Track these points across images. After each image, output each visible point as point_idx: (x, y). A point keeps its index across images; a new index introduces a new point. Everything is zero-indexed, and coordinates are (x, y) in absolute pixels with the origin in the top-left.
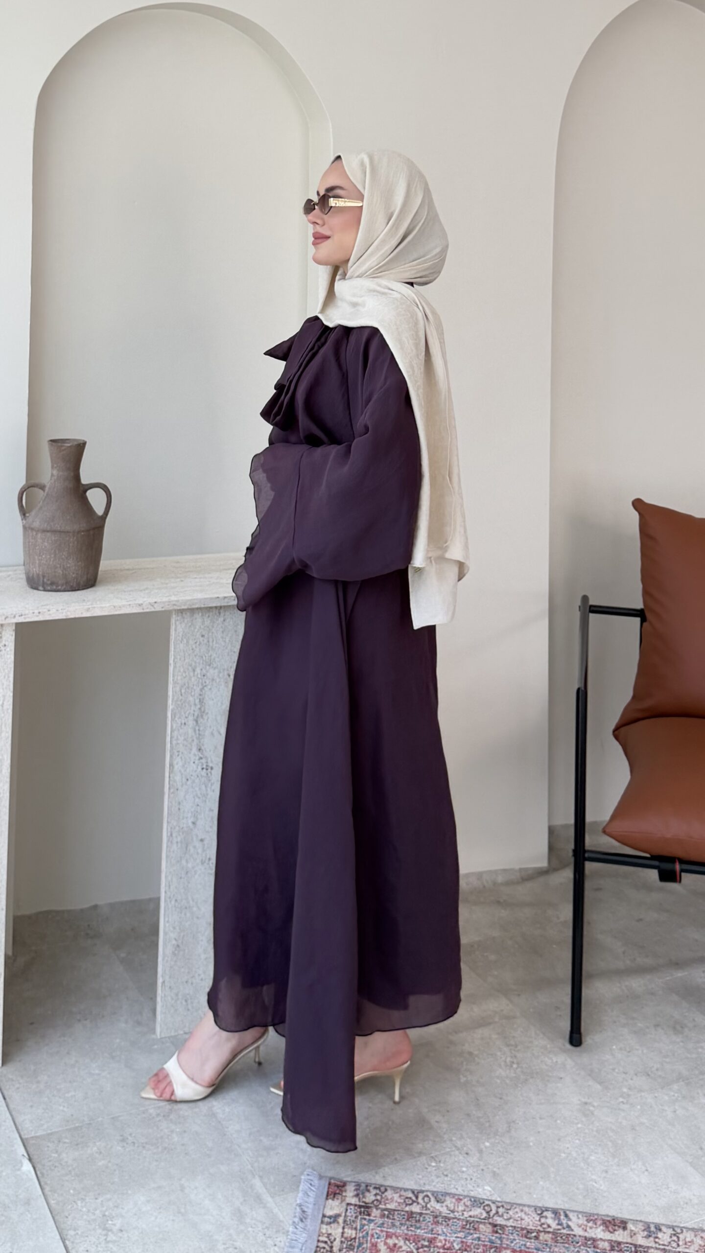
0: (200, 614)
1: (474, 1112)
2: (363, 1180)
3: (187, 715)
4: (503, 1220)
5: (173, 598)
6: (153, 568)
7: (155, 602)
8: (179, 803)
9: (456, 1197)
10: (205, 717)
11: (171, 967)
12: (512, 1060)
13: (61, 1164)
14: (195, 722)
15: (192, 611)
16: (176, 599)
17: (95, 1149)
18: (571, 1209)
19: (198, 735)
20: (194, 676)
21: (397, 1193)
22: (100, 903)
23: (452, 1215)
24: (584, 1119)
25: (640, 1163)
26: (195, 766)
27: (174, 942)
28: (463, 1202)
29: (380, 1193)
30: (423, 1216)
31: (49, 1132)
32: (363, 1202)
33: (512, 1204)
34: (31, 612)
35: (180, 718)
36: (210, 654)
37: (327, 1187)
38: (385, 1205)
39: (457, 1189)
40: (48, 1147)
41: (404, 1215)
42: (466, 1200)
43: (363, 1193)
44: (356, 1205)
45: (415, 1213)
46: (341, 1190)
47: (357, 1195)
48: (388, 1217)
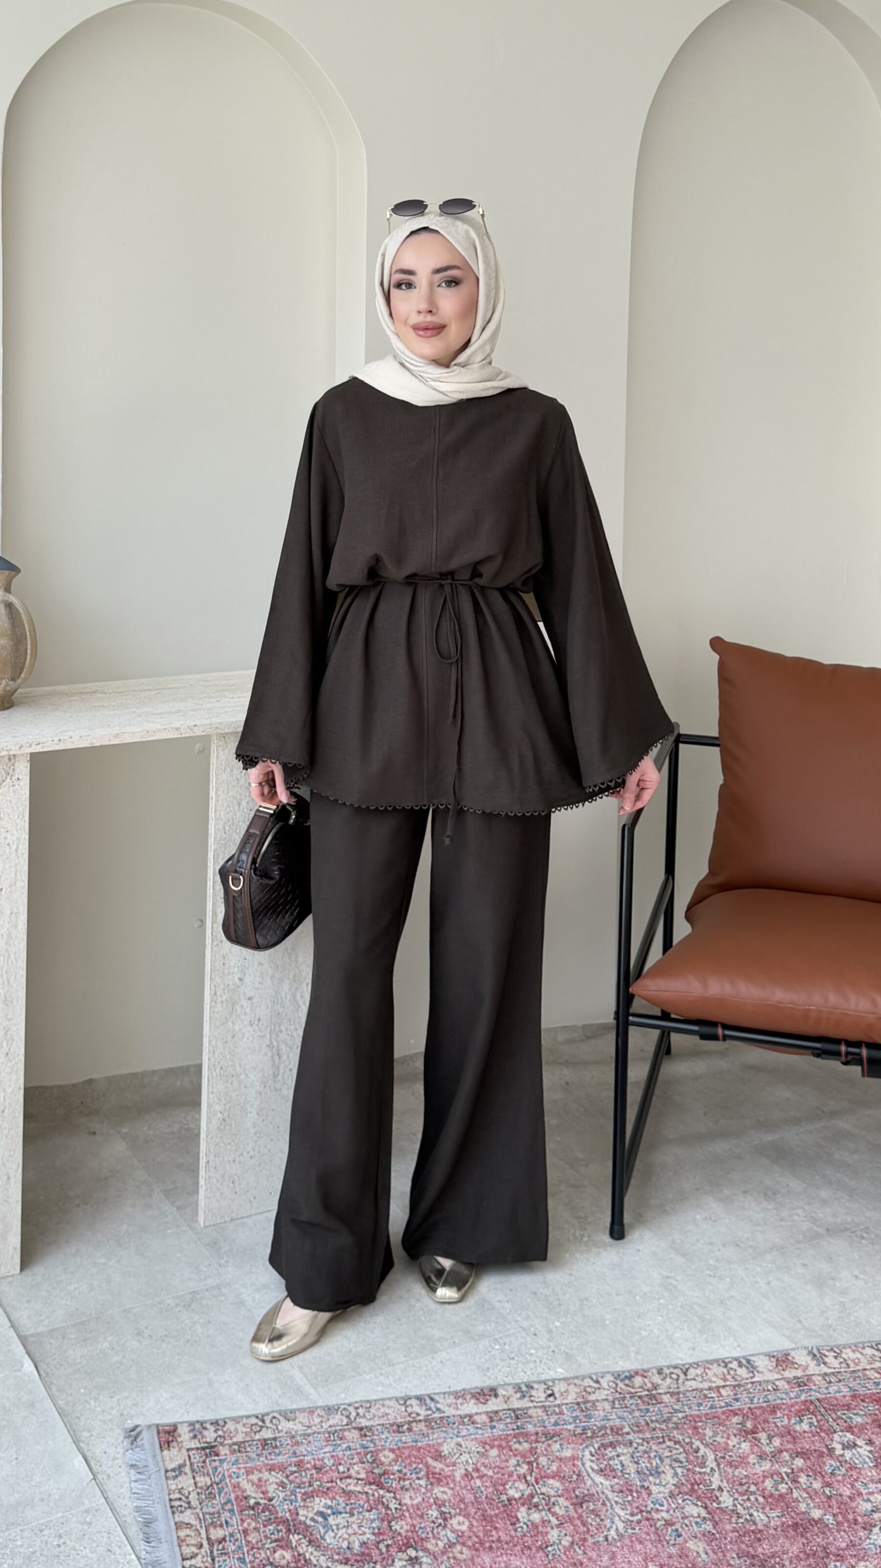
5: (215, 720)
18: (436, 1391)
22: (96, 1076)
23: (310, 1431)
29: (220, 1428)
30: (279, 1440)
32: (205, 1443)
38: (231, 1439)
41: (257, 1444)
43: (201, 1433)
44: (198, 1449)
45: (268, 1439)
46: (173, 1436)
47: (195, 1437)
48: (239, 1451)
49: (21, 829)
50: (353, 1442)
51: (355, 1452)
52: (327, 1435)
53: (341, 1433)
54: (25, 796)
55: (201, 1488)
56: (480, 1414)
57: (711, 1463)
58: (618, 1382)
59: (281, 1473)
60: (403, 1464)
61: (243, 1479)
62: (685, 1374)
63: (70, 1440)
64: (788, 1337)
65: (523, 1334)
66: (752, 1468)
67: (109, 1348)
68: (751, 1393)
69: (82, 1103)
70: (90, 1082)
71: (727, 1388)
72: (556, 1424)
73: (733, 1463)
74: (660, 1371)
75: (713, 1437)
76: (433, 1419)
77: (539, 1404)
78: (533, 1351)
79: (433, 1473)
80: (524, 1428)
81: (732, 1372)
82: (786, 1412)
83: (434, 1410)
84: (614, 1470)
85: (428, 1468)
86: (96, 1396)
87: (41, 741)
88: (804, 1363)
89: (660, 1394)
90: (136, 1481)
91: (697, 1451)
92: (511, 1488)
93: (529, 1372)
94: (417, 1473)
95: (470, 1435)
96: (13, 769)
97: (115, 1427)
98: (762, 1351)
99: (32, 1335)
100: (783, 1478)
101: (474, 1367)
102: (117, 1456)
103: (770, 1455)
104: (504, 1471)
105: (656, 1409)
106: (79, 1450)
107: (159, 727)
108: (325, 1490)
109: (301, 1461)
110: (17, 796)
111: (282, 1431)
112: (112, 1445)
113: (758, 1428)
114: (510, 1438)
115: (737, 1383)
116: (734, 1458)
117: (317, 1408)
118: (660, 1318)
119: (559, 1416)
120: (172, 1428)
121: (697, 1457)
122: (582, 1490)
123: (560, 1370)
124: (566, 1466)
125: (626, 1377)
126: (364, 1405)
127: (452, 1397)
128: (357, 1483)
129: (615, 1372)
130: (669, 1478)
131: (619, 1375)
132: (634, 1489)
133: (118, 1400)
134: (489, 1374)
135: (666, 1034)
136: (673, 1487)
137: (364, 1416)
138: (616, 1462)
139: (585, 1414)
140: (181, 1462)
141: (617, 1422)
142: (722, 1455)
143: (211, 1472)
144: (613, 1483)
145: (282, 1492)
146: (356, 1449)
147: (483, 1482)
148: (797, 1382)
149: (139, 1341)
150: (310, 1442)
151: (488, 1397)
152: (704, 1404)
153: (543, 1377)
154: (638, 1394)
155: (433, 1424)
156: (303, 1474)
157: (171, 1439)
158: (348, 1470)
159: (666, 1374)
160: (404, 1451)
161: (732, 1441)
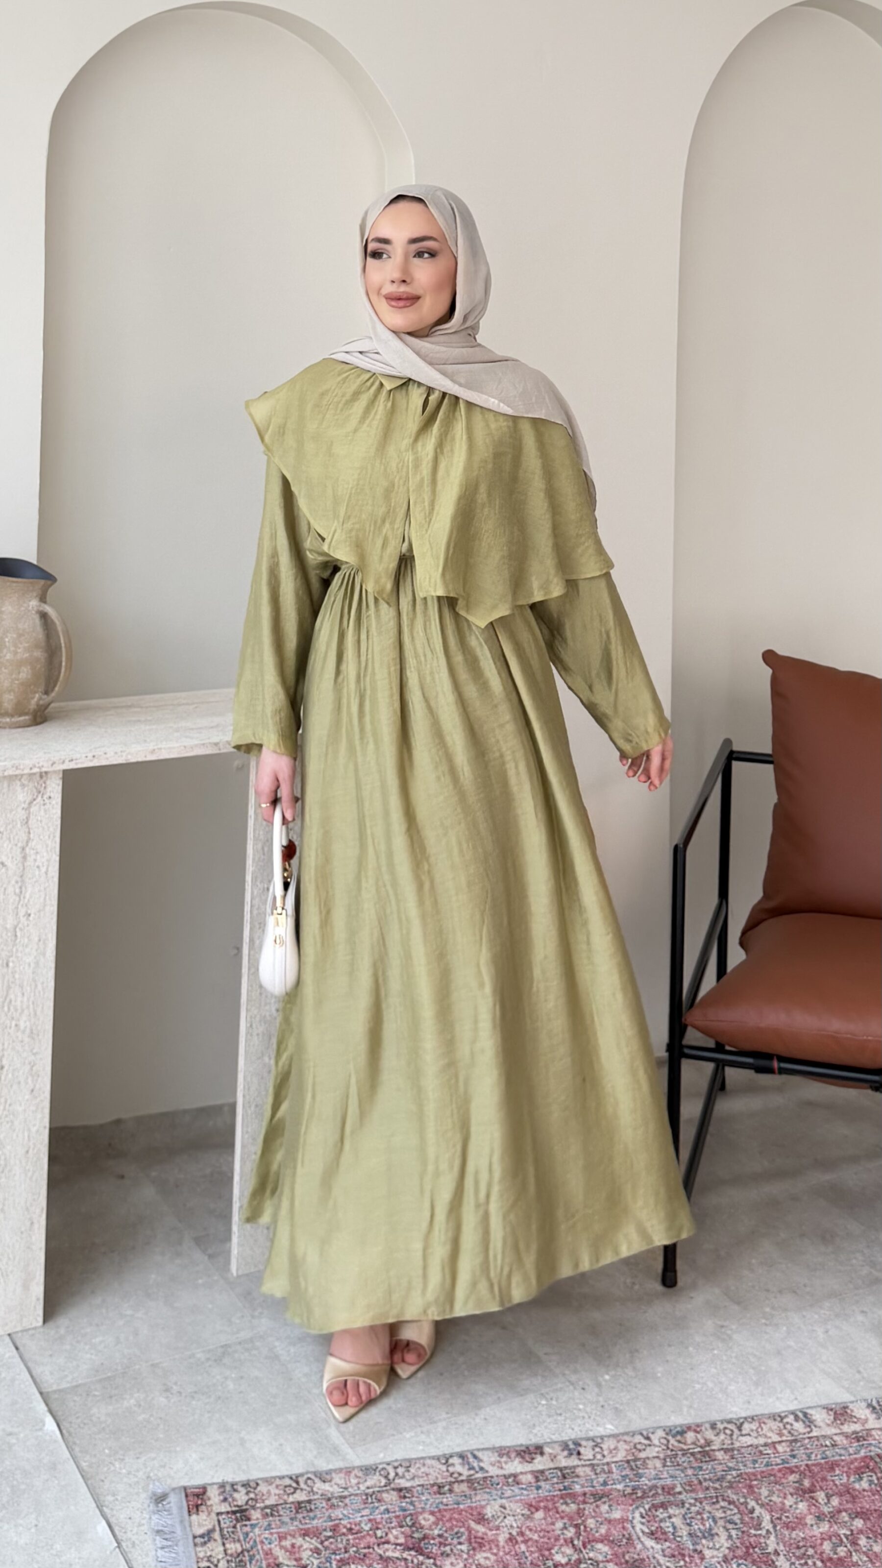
18: (480, 1448)
22: (122, 1116)
28: (361, 1473)
30: (313, 1502)
32: (235, 1506)
37: (184, 1500)
41: (290, 1507)
43: (231, 1495)
44: (228, 1513)
45: (302, 1502)
46: (202, 1499)
47: (225, 1500)
48: (272, 1515)
49: (51, 851)
50: (391, 1504)
51: (393, 1515)
52: (364, 1497)
53: (379, 1495)
54: (55, 817)
55: (231, 1555)
56: (525, 1473)
57: (767, 1524)
58: (670, 1438)
59: (315, 1538)
60: (444, 1529)
61: (276, 1546)
62: (740, 1430)
63: (94, 1505)
64: (848, 1390)
65: (571, 1387)
66: (809, 1529)
67: (135, 1405)
68: (807, 1449)
69: (110, 1145)
70: (118, 1122)
71: (784, 1444)
72: (605, 1483)
73: (790, 1524)
74: (713, 1426)
75: (769, 1496)
76: (476, 1479)
77: (588, 1463)
78: (581, 1407)
79: (475, 1537)
80: (571, 1489)
81: (788, 1427)
82: (845, 1469)
83: (477, 1469)
84: (665, 1533)
85: (470, 1532)
86: (122, 1457)
87: (74, 758)
88: (863, 1417)
89: (714, 1450)
90: (162, 1548)
91: (752, 1511)
92: (557, 1553)
93: (576, 1429)
94: (458, 1538)
95: (515, 1496)
96: (45, 788)
97: (141, 1491)
98: (820, 1403)
99: (55, 1392)
100: (841, 1540)
101: (519, 1424)
102: (144, 1522)
103: (829, 1516)
104: (550, 1535)
105: (710, 1467)
106: (102, 1515)
107: (196, 742)
108: (362, 1557)
109: (337, 1525)
110: (47, 816)
111: (317, 1493)
112: (138, 1510)
113: (815, 1487)
114: (556, 1499)
115: (793, 1438)
116: (791, 1519)
117: (354, 1468)
118: (713, 1370)
119: (610, 1475)
120: (201, 1490)
121: (752, 1518)
122: (632, 1555)
123: (609, 1426)
124: (615, 1529)
125: (678, 1432)
126: (404, 1464)
127: (496, 1454)
128: (395, 1548)
129: (666, 1427)
130: (722, 1541)
131: (671, 1430)
132: (686, 1552)
133: (145, 1461)
134: (535, 1431)
135: (720, 1067)
136: (727, 1551)
137: (403, 1477)
138: (668, 1524)
139: (635, 1472)
140: (210, 1527)
141: (669, 1482)
142: (778, 1516)
143: (242, 1538)
144: (664, 1547)
145: (318, 1559)
146: (394, 1512)
147: (528, 1547)
148: (856, 1437)
149: (167, 1397)
150: (346, 1505)
151: (534, 1456)
152: (759, 1461)
153: (591, 1434)
154: (691, 1451)
155: (476, 1485)
156: (339, 1540)
157: (199, 1502)
158: (387, 1534)
159: (720, 1430)
160: (445, 1513)
161: (788, 1500)
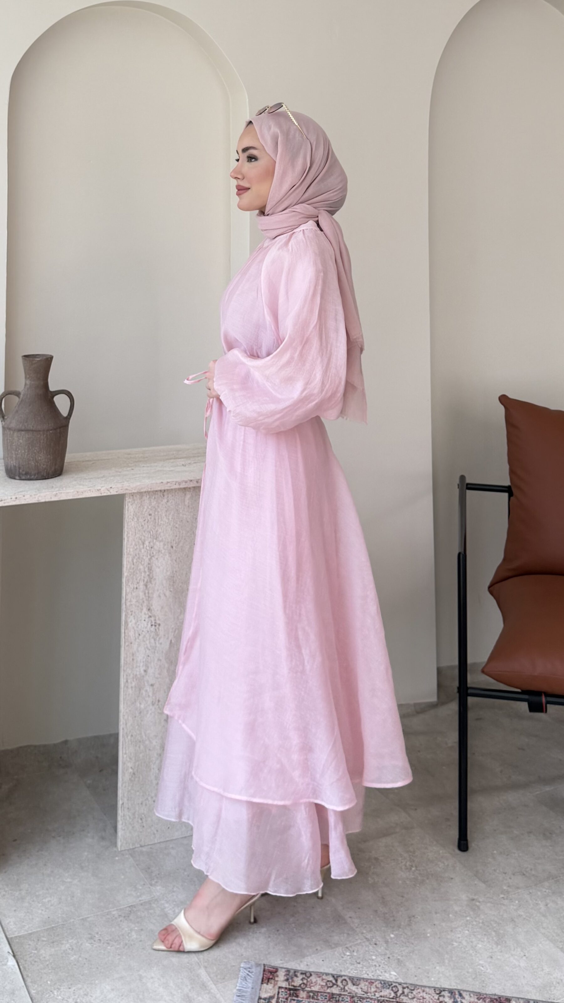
0: (148, 497)
1: (381, 909)
2: (290, 967)
3: (138, 581)
4: (408, 999)
5: (126, 484)
6: (108, 459)
7: (111, 488)
8: (133, 655)
9: (369, 981)
10: (153, 582)
11: (129, 791)
12: (410, 864)
13: (40, 960)
14: (145, 587)
15: (141, 494)
16: (127, 485)
17: (68, 946)
18: (464, 989)
19: (147, 598)
20: (143, 548)
21: (320, 977)
22: (69, 739)
23: (365, 996)
24: (471, 913)
25: (519, 950)
26: (145, 623)
27: (131, 770)
28: (374, 984)
29: (306, 978)
30: (343, 996)
31: (30, 932)
32: (292, 985)
33: (416, 986)
34: (9, 497)
35: (131, 584)
36: (156, 529)
37: (262, 974)
38: (310, 988)
39: (368, 974)
40: (29, 945)
41: (326, 996)
42: (377, 982)
120: (275, 969)
